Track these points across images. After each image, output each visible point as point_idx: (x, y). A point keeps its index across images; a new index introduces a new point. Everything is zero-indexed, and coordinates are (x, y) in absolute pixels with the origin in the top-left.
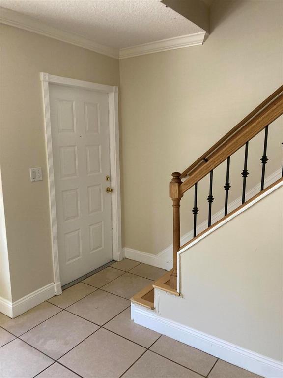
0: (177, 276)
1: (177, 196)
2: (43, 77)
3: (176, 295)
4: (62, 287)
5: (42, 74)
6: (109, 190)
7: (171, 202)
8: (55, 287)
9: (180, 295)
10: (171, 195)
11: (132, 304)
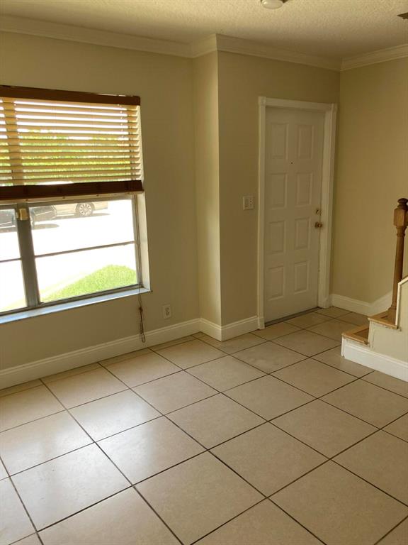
0: (396, 309)
1: (402, 224)
2: (262, 101)
3: (393, 328)
4: (265, 323)
5: (260, 98)
6: (318, 225)
7: (395, 231)
8: (258, 321)
9: (398, 328)
10: (395, 224)
11: (343, 339)
